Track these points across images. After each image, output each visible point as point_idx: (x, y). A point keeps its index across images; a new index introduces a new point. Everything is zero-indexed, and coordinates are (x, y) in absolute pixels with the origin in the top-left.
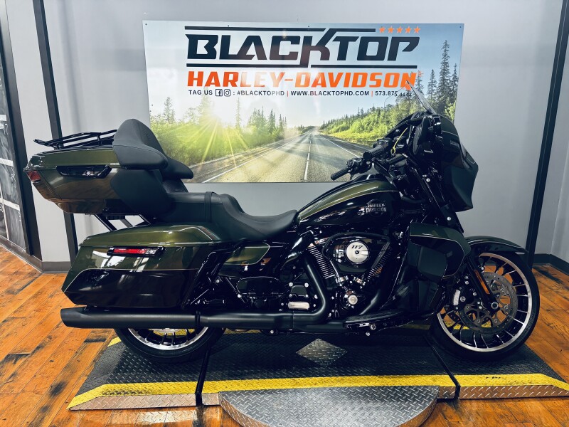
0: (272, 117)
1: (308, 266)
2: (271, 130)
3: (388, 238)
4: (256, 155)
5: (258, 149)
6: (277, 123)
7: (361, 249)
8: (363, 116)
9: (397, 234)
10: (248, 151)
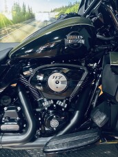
0: (24, 7)
1: (20, 93)
2: (24, 14)
3: (85, 69)
4: (17, 27)
5: (18, 24)
6: (27, 10)
7: (61, 79)
8: (72, 6)
9: (92, 65)
10: (14, 26)
